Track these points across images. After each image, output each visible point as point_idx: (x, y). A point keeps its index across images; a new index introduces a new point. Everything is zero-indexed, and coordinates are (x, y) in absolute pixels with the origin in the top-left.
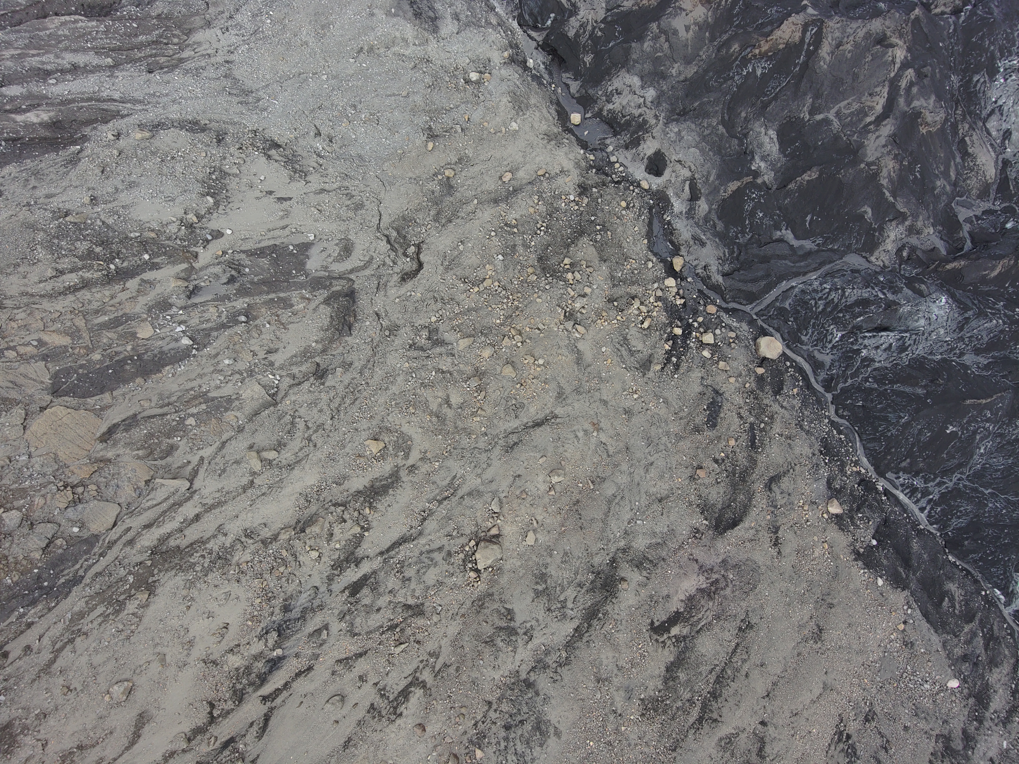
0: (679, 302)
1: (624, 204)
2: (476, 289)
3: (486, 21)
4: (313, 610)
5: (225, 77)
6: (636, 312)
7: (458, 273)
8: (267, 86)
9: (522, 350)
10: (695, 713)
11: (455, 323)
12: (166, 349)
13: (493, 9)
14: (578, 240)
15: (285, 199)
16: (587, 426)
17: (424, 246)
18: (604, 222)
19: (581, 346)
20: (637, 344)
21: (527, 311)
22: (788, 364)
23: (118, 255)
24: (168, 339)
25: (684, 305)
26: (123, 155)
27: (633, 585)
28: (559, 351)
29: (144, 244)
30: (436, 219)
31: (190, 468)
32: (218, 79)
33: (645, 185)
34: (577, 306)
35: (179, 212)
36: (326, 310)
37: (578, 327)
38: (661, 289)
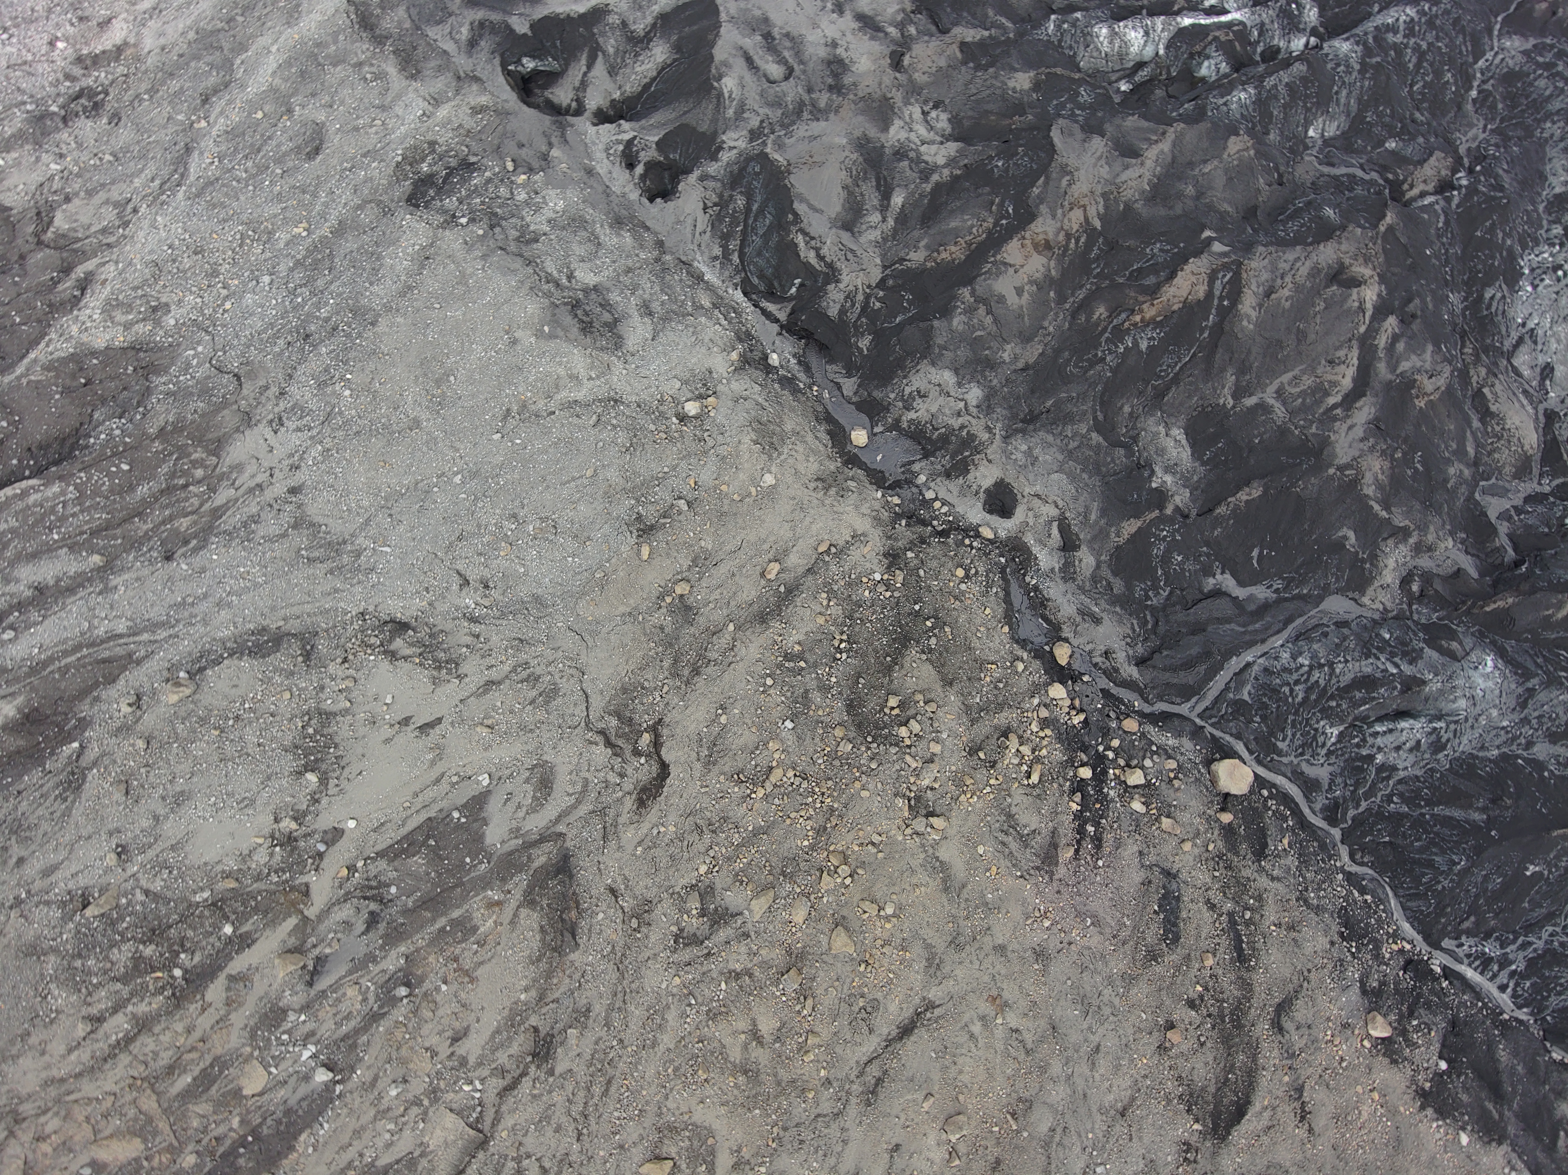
0: (1078, 719)
1: (960, 573)
2: (761, 793)
3: (694, 303)
5: (295, 526)
6: (1016, 761)
7: (726, 769)
8: (367, 523)
9: (857, 892)
11: (739, 866)
12: (293, 1101)
13: (699, 278)
14: (903, 657)
15: (430, 725)
16: (985, 1007)
17: (665, 732)
18: (936, 610)
19: (944, 854)
20: (1029, 820)
21: (850, 817)
22: (1265, 793)
23: (182, 946)
24: (292, 1081)
25: (1086, 722)
26: (154, 744)
28: (915, 881)
29: (220, 907)
30: (675, 675)
32: (284, 535)
33: (987, 533)
34: (926, 782)
35: (265, 821)
36: (530, 919)
37: (934, 820)
38: (1046, 706)
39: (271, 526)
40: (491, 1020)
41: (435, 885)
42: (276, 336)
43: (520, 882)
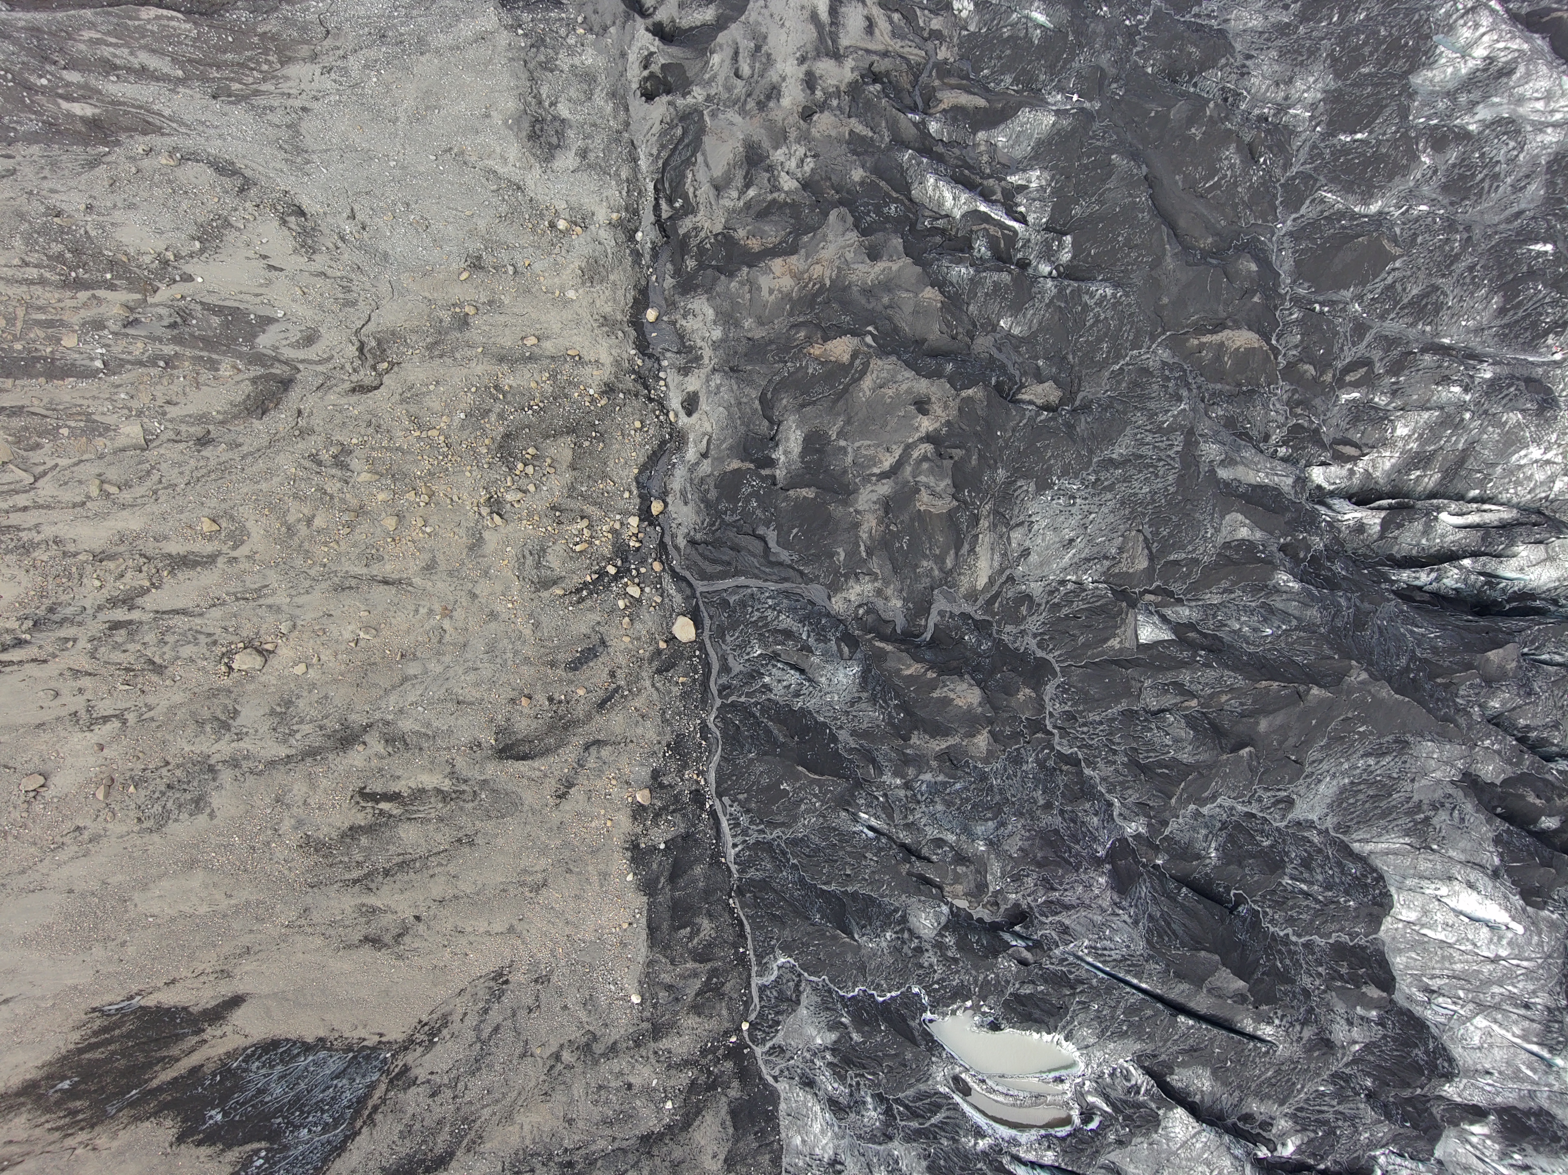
0: (633, 544)
1: (638, 424)
2: (418, 434)
4: (72, 622)
5: (288, 127)
6: (575, 532)
7: (411, 410)
8: (326, 151)
9: (421, 511)
10: (355, 874)
11: (374, 455)
12: (78, 363)
13: (634, 159)
14: (561, 437)
15: (276, 269)
16: (437, 607)
17: (397, 370)
18: (605, 431)
19: (486, 535)
20: (553, 561)
21: (452, 479)
22: (697, 652)
23: (84, 266)
24: (85, 355)
25: (636, 549)
26: (139, 175)
27: (369, 752)
28: (456, 529)
29: (112, 264)
30: (429, 349)
31: (41, 468)
32: (278, 127)
33: (671, 415)
34: (509, 497)
35: (161, 246)
36: (247, 388)
37: (496, 517)
38: (622, 524)
39: (275, 118)
40: (191, 409)
41: (215, 336)
42: (366, 25)
43: (258, 371)
